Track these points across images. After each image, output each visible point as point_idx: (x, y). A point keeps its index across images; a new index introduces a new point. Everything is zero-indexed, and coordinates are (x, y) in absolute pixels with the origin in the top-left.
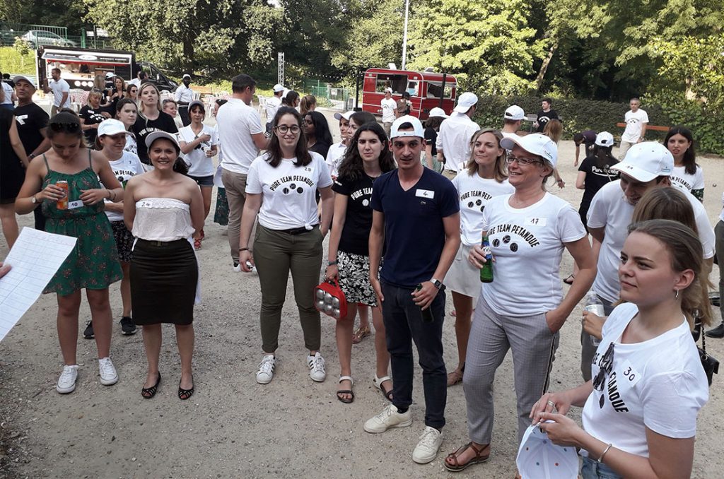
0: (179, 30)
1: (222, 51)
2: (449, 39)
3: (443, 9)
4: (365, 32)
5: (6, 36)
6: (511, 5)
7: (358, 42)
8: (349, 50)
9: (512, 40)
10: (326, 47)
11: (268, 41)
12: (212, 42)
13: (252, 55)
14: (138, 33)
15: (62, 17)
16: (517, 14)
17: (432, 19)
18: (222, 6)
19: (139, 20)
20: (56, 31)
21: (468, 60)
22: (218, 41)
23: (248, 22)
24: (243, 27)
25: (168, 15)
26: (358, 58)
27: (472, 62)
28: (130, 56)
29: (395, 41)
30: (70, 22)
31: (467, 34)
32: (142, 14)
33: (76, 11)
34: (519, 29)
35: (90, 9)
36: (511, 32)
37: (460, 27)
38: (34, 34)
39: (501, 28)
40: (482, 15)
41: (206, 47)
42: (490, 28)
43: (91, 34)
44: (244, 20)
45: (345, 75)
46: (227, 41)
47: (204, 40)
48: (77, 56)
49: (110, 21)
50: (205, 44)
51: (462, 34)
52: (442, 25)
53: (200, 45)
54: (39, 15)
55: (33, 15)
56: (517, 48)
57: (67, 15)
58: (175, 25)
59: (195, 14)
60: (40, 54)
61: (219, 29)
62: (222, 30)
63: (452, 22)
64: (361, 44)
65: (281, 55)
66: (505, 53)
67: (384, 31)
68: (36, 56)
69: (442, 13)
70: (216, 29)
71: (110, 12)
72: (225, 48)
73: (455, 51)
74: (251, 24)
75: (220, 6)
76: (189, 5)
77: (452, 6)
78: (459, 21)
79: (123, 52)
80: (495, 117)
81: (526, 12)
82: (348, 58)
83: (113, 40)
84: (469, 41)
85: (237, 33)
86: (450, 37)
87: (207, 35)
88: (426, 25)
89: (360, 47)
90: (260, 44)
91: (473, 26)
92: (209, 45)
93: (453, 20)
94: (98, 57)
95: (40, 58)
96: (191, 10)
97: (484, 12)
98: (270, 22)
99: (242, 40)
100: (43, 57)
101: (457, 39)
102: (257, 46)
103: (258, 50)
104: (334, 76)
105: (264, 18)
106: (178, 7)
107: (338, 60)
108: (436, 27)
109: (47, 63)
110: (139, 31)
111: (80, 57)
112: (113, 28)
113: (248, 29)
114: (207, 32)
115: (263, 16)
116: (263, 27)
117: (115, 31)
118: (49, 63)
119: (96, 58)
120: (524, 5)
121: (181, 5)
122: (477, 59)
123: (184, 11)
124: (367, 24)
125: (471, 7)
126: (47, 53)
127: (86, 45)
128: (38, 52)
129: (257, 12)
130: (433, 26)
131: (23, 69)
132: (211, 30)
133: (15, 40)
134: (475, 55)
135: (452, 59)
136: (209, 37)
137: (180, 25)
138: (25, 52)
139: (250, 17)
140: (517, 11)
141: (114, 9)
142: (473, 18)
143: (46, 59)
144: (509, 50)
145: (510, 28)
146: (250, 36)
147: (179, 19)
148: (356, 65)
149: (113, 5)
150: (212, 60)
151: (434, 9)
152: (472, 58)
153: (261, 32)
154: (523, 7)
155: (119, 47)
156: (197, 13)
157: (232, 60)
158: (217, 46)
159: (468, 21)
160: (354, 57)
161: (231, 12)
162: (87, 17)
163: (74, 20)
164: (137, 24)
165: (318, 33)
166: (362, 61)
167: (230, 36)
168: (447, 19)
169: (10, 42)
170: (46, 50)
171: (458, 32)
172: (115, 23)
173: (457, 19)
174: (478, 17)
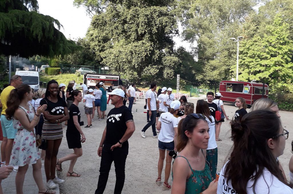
0: (137, 67)
1: (153, 75)
2: (252, 68)
3: (249, 55)
4: (211, 66)
5: (73, 70)
6: (282, 52)
7: (208, 70)
8: (204, 73)
9: (285, 68)
10: (194, 72)
11: (172, 70)
12: (150, 71)
13: (165, 76)
14: (121, 68)
15: (92, 62)
16: (286, 57)
17: (244, 59)
18: (155, 57)
19: (122, 63)
20: (90, 68)
21: (263, 77)
22: (152, 70)
23: (164, 63)
24: (162, 65)
25: (134, 61)
26: (208, 76)
27: (265, 78)
28: (118, 77)
29: (225, 69)
30: (95, 65)
31: (261, 65)
32: (124, 60)
33: (97, 60)
34: (287, 63)
35: (104, 59)
36: (283, 64)
37: (258, 63)
38: (82, 69)
39: (277, 63)
40: (267, 57)
41: (147, 73)
42: (273, 63)
43: (103, 69)
44: (162, 62)
45: (202, 83)
46: (155, 70)
47: (146, 70)
48: (99, 77)
49: (111, 63)
50: (147, 72)
51: (259, 66)
52: (249, 62)
53: (145, 72)
54: (84, 62)
55: (82, 62)
56: (288, 71)
57: (94, 62)
58: (136, 65)
59: (144, 60)
60: (85, 76)
61: (152, 66)
62: (154, 66)
63: (253, 61)
64: (210, 71)
65: (178, 76)
66: (281, 74)
67: (220, 65)
68: (84, 77)
69: (248, 57)
70: (151, 66)
71: (111, 60)
72: (155, 73)
73: (255, 73)
74: (166, 63)
75: (153, 57)
76: (142, 56)
77: (253, 54)
78: (257, 60)
79: (115, 75)
80: (290, 104)
81: (290, 55)
82: (204, 76)
83: (111, 71)
84: (262, 69)
85: (159, 67)
86: (253, 67)
87: (148, 68)
88: (241, 62)
89: (209, 72)
90: (169, 71)
91: (264, 62)
92: (149, 72)
93: (254, 60)
94: (107, 77)
95: (85, 78)
96: (142, 59)
97: (269, 56)
98: (173, 62)
99: (161, 70)
100: (86, 78)
101: (256, 68)
102: (167, 72)
103: (168, 74)
104: (197, 84)
105: (171, 61)
106: (137, 58)
107: (199, 77)
108: (246, 63)
109: (87, 79)
110: (122, 67)
111: (100, 77)
112: (112, 66)
113: (163, 66)
114: (148, 67)
115: (170, 60)
116: (170, 65)
117: (113, 67)
118: (88, 80)
119: (106, 78)
120: (289, 52)
121: (139, 57)
122: (267, 77)
123: (139, 59)
124: (212, 62)
125: (262, 54)
126: (88, 76)
127: (100, 73)
128: (85, 75)
129: (168, 59)
130: (244, 62)
131: (78, 82)
132: (149, 66)
133: (76, 71)
134: (266, 75)
135: (254, 76)
136: (148, 69)
137: (138, 65)
138: (79, 76)
139: (165, 61)
140: (286, 55)
141: (113, 59)
142: (263, 59)
143: (87, 78)
144: (284, 73)
145: (282, 62)
146: (165, 68)
147: (138, 62)
148: (208, 79)
149: (113, 57)
150: (147, 78)
151: (244, 55)
152: (265, 76)
153: (169, 67)
154: (289, 53)
155: (114, 73)
156: (145, 60)
157: (157, 78)
158: (152, 72)
159: (261, 60)
160: (207, 76)
161: (158, 59)
162: (102, 62)
163: (96, 64)
164: (121, 65)
165: (191, 66)
166: (210, 77)
167: (157, 68)
168: (251, 60)
169: (74, 72)
170: (88, 75)
171: (257, 64)
172: (113, 64)
173: (256, 59)
174: (266, 58)
